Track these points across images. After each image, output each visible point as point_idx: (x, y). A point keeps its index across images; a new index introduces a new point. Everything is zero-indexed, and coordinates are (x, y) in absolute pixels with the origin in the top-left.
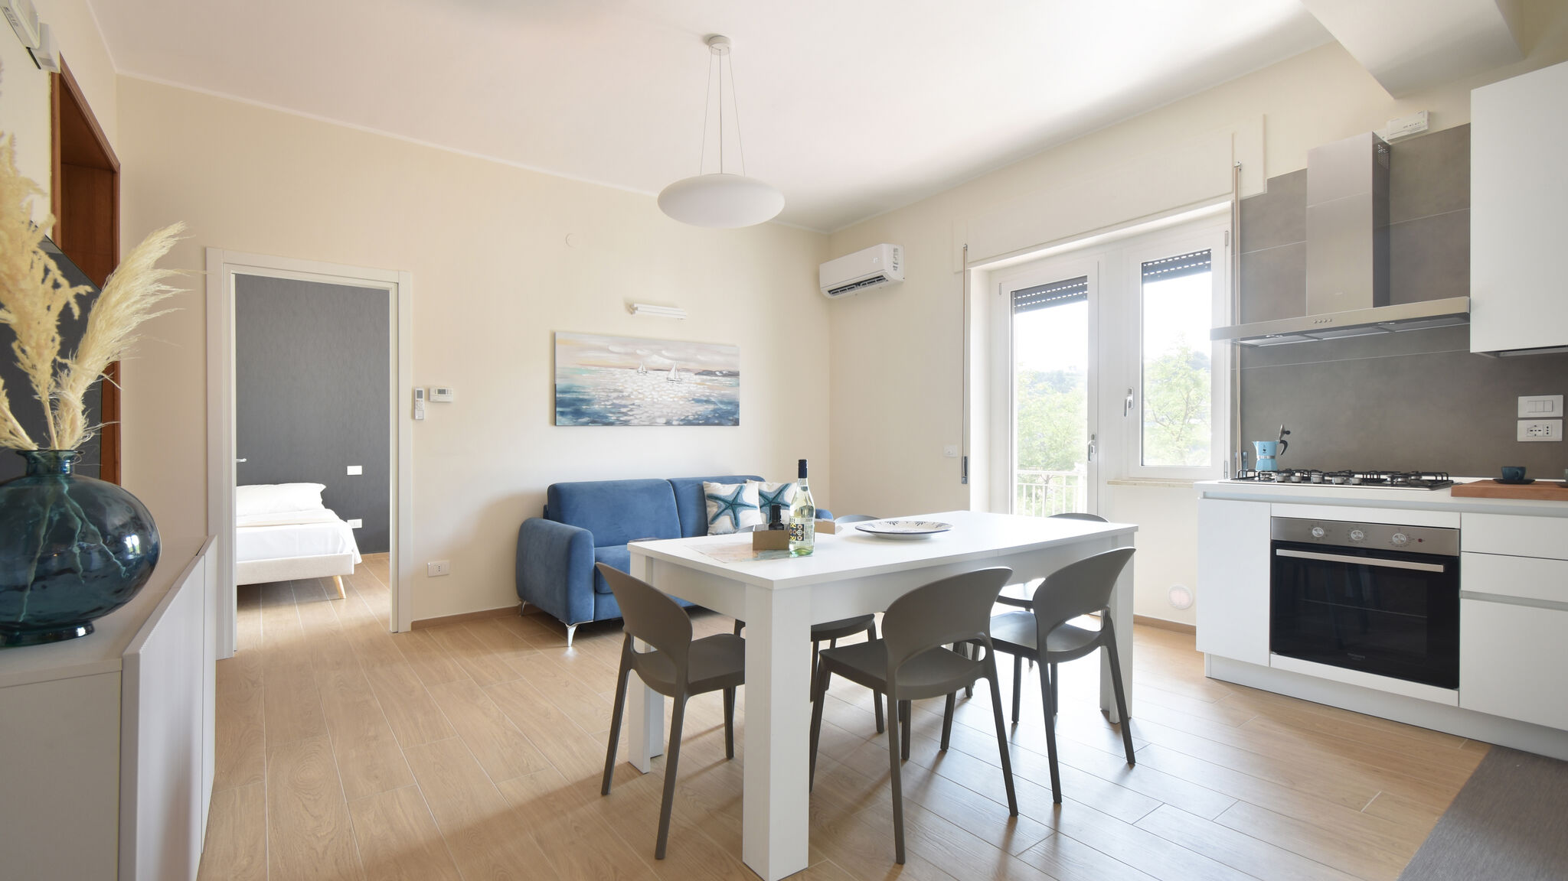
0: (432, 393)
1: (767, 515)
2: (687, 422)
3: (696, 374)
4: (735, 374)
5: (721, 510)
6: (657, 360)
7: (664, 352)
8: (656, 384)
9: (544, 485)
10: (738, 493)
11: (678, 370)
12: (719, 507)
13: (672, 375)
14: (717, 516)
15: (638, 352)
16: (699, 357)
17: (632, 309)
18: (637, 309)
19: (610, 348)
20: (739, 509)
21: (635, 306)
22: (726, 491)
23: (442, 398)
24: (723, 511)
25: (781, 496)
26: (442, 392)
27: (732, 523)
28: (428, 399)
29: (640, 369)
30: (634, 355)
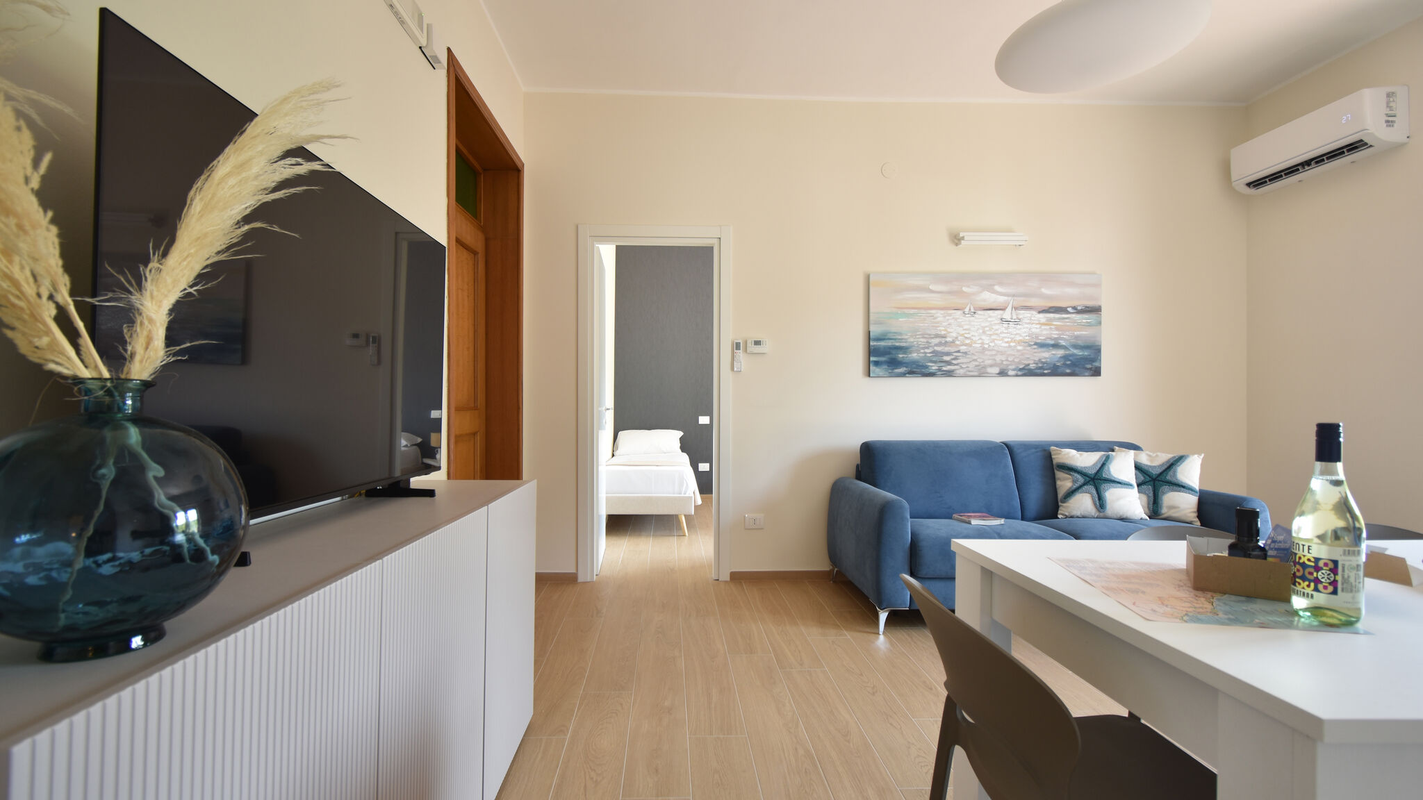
0: (749, 345)
1: (1148, 497)
2: (1028, 372)
3: (1040, 312)
4: (1096, 310)
5: (1077, 485)
6: (989, 298)
7: (997, 288)
8: (986, 327)
9: (856, 442)
10: (1103, 465)
11: (1016, 309)
12: (1074, 481)
13: (1007, 315)
14: (1071, 493)
15: (965, 289)
16: (1044, 290)
17: (956, 239)
18: (963, 238)
19: (931, 287)
20: (1104, 486)
21: (961, 235)
22: (1087, 460)
23: (757, 349)
24: (1080, 487)
26: (757, 343)
27: (1095, 504)
28: (746, 350)
29: (967, 310)
30: (959, 293)
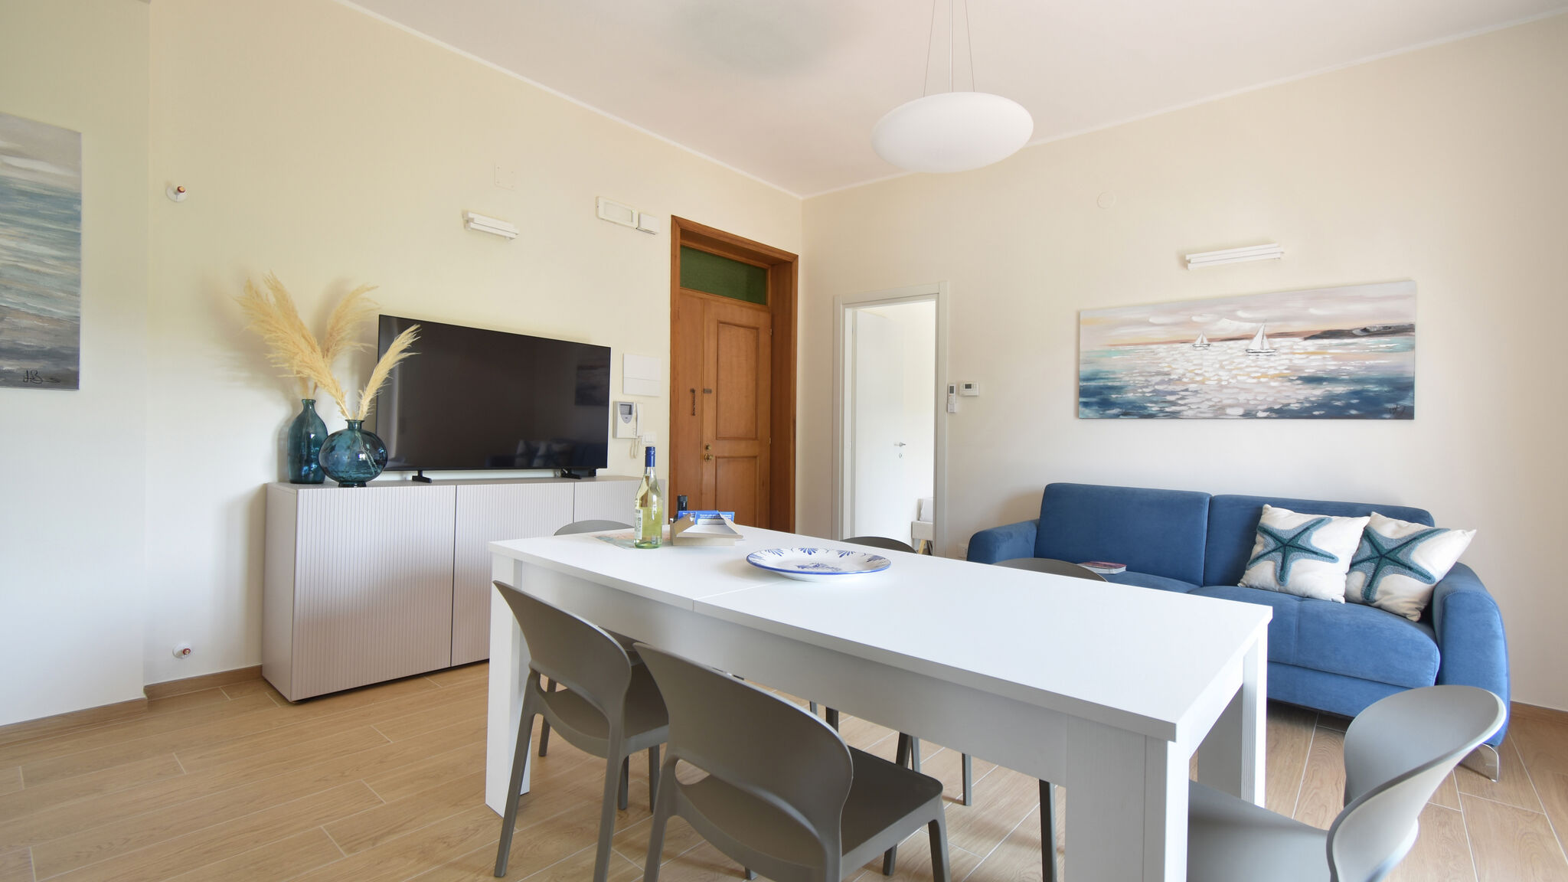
0: (961, 388)
3: (1306, 339)
4: (1407, 330)
5: (1266, 550)
6: (1228, 326)
7: (1240, 314)
10: (1307, 529)
11: (1270, 336)
12: (1265, 546)
13: (1255, 345)
14: (1259, 557)
15: (1195, 319)
16: (1313, 311)
17: (1185, 263)
18: (1189, 262)
19: (1151, 320)
21: (1188, 258)
23: (968, 392)
24: (1269, 552)
25: (1405, 550)
26: (968, 386)
28: (958, 394)
29: (1198, 343)
30: (1189, 324)
